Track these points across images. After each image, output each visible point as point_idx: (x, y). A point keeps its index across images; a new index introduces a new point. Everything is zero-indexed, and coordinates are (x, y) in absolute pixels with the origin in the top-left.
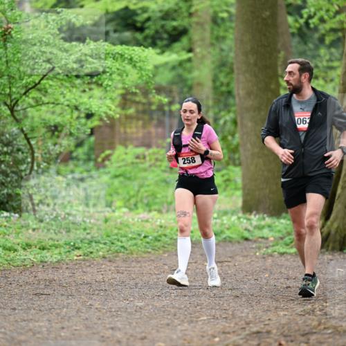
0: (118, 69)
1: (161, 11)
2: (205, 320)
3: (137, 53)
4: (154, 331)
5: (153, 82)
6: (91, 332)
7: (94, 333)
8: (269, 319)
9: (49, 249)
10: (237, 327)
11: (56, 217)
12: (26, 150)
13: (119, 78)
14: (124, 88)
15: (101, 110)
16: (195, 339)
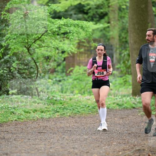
0: (76, 31)
1: (95, 5)
2: (115, 144)
3: (85, 24)
4: (92, 149)
5: (92, 37)
6: (64, 149)
7: (65, 150)
8: (144, 144)
9: (45, 112)
10: (130, 147)
11: (48, 98)
12: (35, 68)
13: (76, 35)
14: (79, 40)
15: (68, 49)
16: (111, 153)
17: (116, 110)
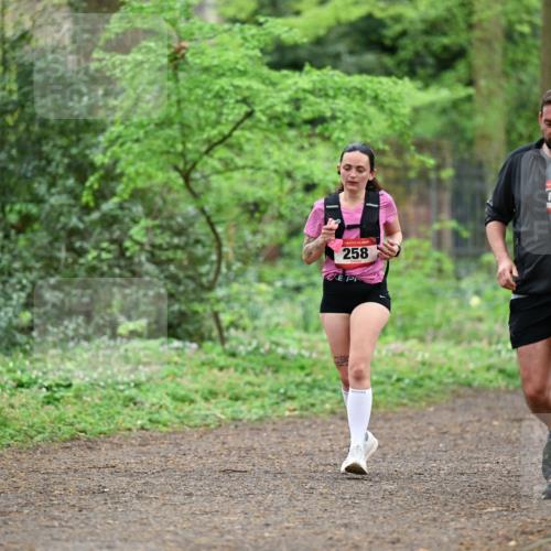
0: (355, 113)
1: (423, 21)
2: (492, 512)
3: (385, 87)
4: (412, 530)
5: (411, 134)
7: (316, 534)
9: (245, 400)
10: (544, 524)
11: (257, 349)
12: (209, 243)
13: (357, 127)
15: (329, 177)
16: (478, 544)
17: (497, 390)
